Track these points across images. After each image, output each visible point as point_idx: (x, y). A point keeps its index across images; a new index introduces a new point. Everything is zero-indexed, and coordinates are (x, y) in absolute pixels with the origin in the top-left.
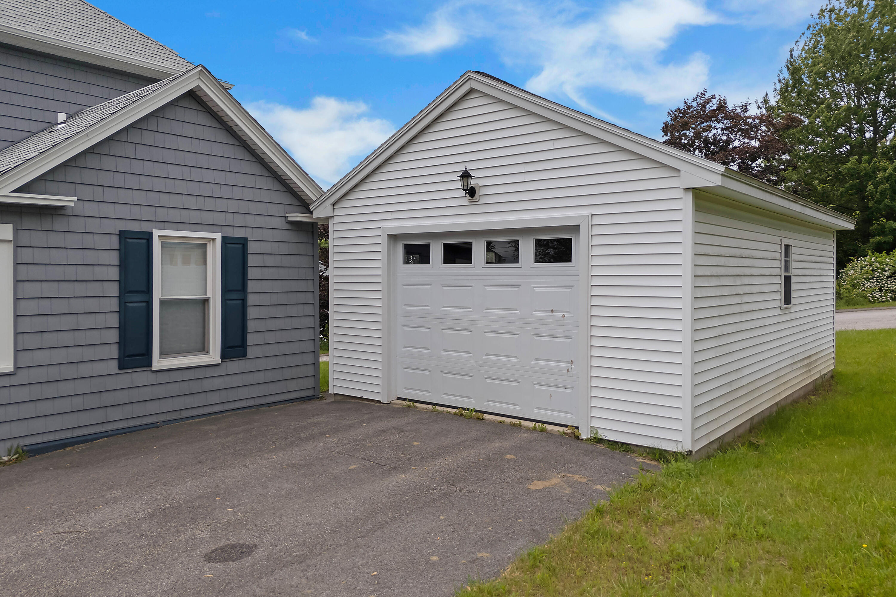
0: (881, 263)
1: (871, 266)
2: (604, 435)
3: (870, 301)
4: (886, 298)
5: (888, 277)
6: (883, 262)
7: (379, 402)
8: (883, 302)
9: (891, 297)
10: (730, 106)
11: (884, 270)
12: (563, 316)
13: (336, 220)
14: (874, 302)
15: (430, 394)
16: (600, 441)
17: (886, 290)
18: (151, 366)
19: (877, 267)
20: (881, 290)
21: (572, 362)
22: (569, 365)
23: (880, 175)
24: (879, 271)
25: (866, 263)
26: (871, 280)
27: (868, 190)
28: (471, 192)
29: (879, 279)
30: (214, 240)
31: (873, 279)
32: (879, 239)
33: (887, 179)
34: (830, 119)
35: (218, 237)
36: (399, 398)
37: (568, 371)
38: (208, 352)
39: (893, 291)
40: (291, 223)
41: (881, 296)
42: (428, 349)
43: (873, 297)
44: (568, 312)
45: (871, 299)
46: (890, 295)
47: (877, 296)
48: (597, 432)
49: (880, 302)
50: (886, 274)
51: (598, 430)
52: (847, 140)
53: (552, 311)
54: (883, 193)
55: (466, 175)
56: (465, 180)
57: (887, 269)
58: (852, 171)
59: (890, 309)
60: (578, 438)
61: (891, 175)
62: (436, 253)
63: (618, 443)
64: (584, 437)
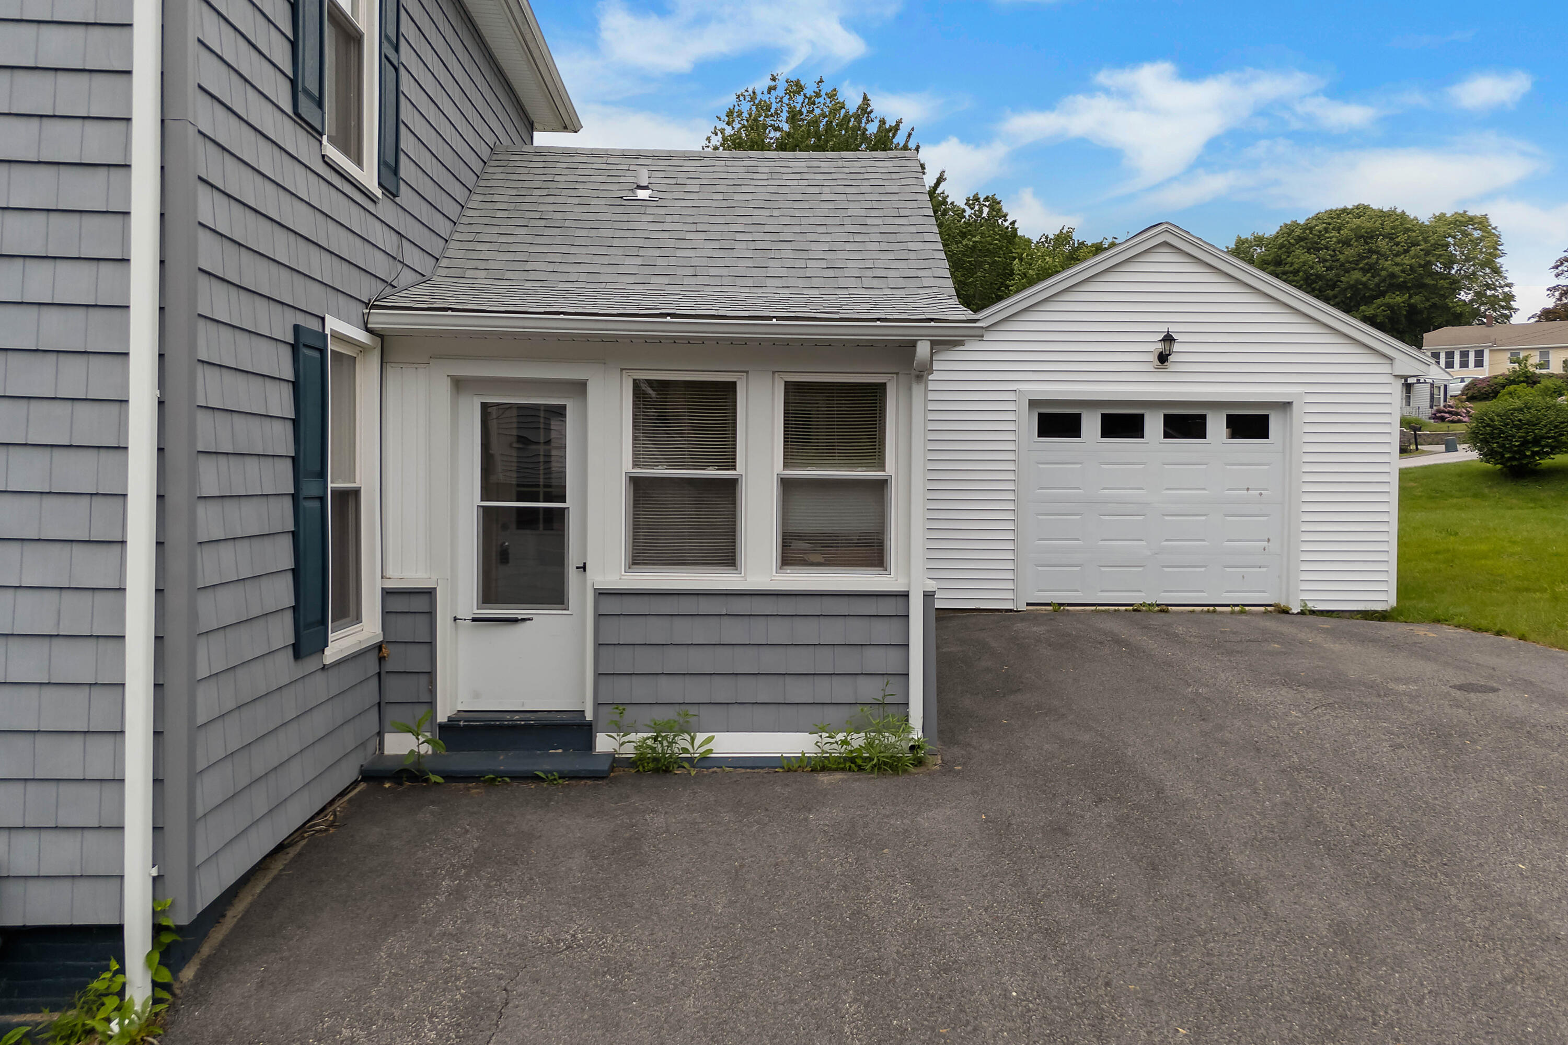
2: (1310, 606)
7: (1011, 610)
12: (1261, 494)
15: (1081, 593)
16: (1313, 612)
21: (1269, 540)
22: (1264, 543)
28: (1163, 358)
36: (1028, 604)
37: (1264, 549)
42: (1078, 540)
44: (1267, 490)
48: (1306, 605)
51: (1307, 602)
53: (1248, 489)
55: (1168, 339)
56: (1167, 344)
60: (1286, 612)
62: (1091, 424)
63: (1328, 611)
64: (1295, 611)
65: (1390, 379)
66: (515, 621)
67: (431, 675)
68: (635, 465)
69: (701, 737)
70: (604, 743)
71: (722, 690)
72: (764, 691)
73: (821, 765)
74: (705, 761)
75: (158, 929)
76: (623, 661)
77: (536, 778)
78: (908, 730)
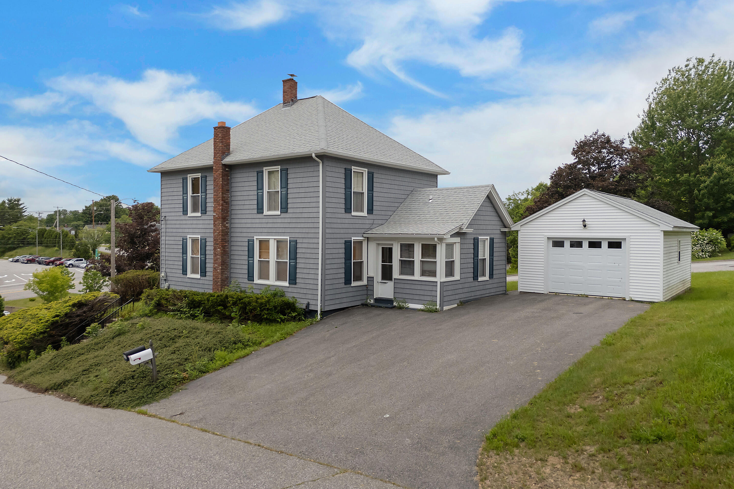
0: (703, 236)
1: (697, 237)
2: (633, 299)
3: (696, 257)
4: (706, 256)
5: (707, 244)
6: (704, 235)
7: (543, 293)
8: (704, 258)
9: (708, 255)
10: (612, 140)
11: (704, 240)
12: (618, 265)
13: (521, 231)
14: (699, 258)
15: (564, 290)
16: (633, 300)
17: (706, 251)
18: (478, 280)
19: (700, 238)
20: (702, 251)
21: (622, 278)
22: (620, 279)
23: (702, 185)
24: (702, 240)
25: (694, 236)
26: (697, 246)
27: (694, 193)
28: (585, 226)
29: (701, 245)
30: (487, 239)
31: (698, 245)
32: (701, 221)
33: (706, 187)
34: (671, 150)
35: (489, 238)
36: (549, 292)
37: (620, 281)
38: (485, 276)
39: (709, 252)
40: (502, 232)
41: (703, 255)
42: (563, 275)
43: (698, 255)
44: (620, 263)
45: (697, 256)
46: (708, 254)
47: (700, 254)
48: (631, 298)
49: (702, 258)
50: (705, 242)
52: (681, 161)
53: (615, 263)
54: (703, 195)
55: (584, 221)
57: (706, 239)
58: (685, 181)
59: (709, 262)
60: (625, 300)
61: (708, 185)
62: (567, 244)
63: (638, 301)
64: (627, 300)
65: (660, 232)
66: (386, 283)
67: (373, 290)
68: (401, 258)
69: (407, 304)
70: (395, 304)
71: (411, 296)
72: (417, 297)
73: (422, 310)
74: (407, 308)
75: (321, 311)
76: (397, 290)
77: (382, 307)
78: (437, 306)
